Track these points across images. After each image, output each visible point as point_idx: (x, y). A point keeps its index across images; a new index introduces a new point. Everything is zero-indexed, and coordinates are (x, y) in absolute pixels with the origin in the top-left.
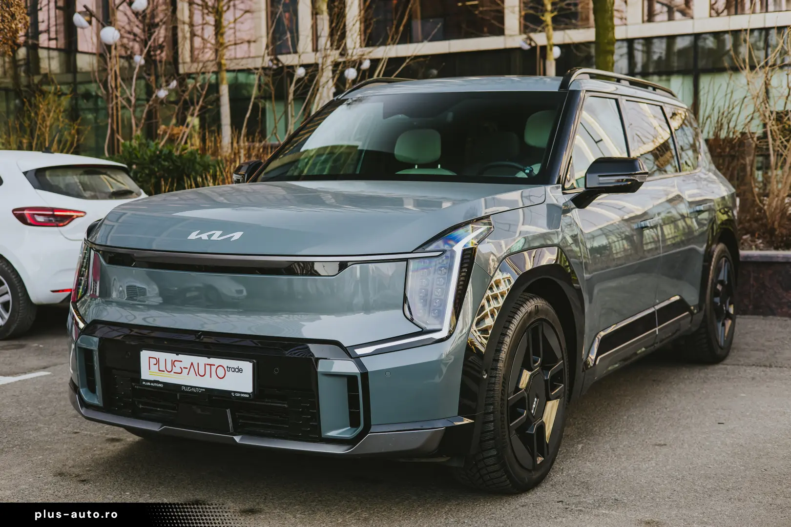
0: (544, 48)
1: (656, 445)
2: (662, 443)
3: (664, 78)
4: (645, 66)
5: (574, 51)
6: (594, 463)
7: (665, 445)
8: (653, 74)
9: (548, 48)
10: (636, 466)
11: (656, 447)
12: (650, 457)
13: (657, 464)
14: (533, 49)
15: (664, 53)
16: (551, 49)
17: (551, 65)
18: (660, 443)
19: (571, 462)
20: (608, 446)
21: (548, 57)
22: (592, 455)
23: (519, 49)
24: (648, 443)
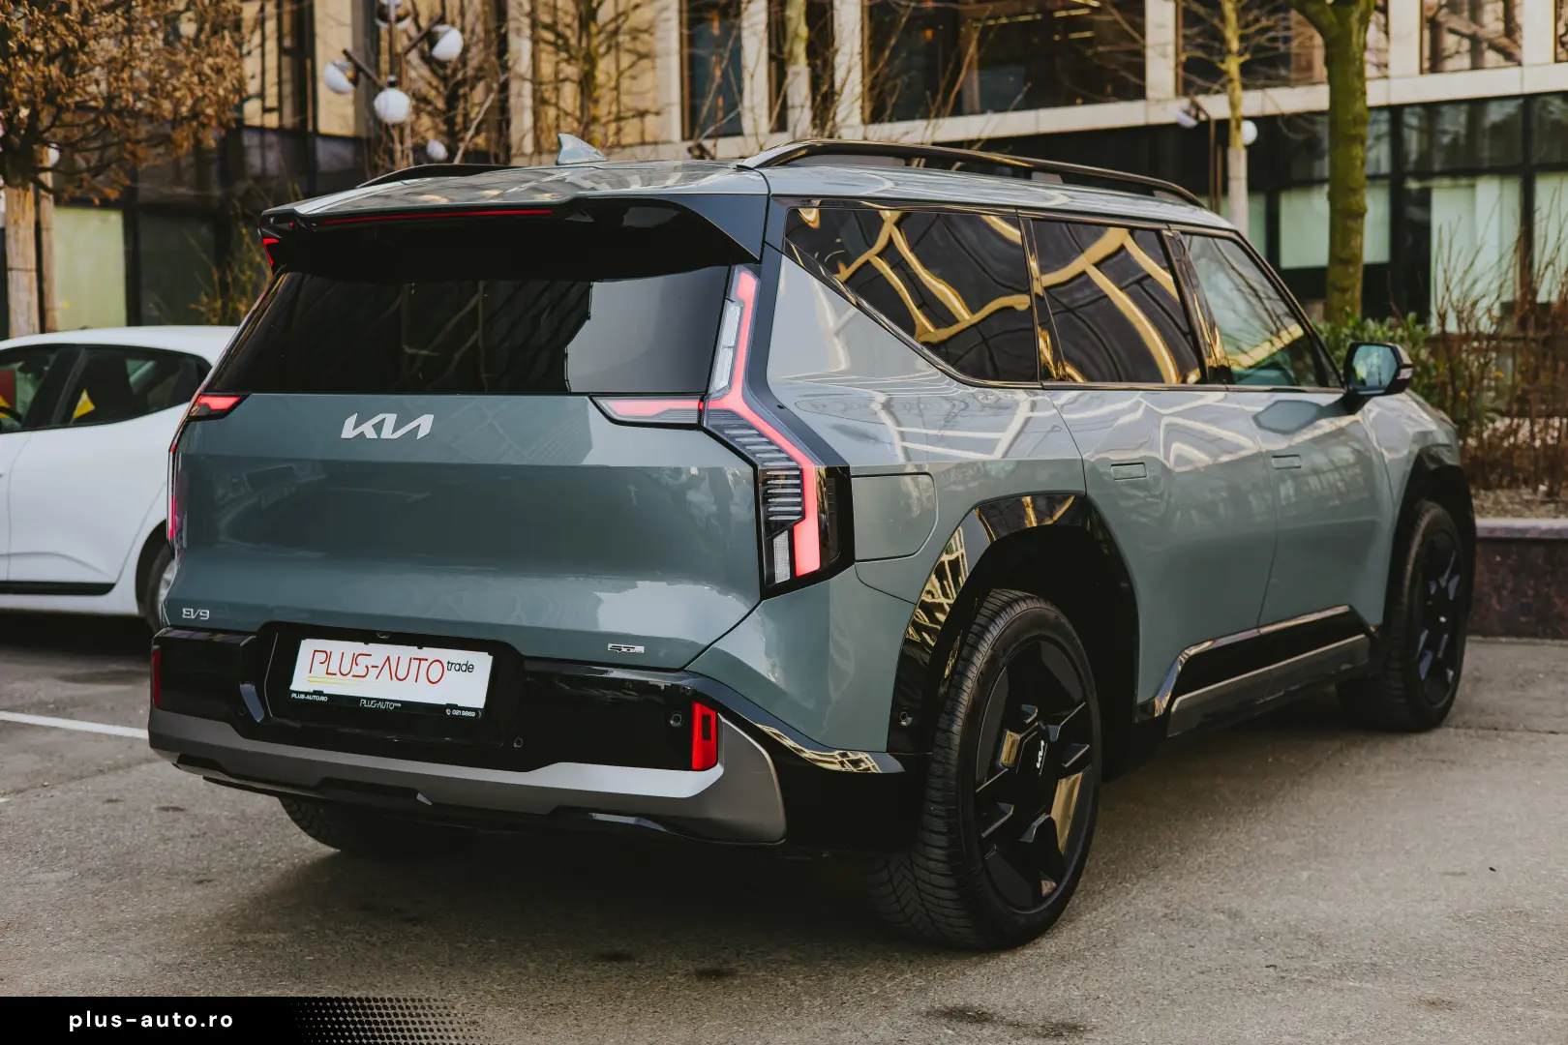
0: (1223, 125)
1: (1447, 873)
2: (1459, 870)
3: (1464, 182)
4: (1425, 157)
5: (1285, 130)
6: (1333, 902)
7: (1464, 874)
8: (1443, 174)
9: (1233, 124)
10: (1410, 909)
11: (1448, 877)
12: (1437, 893)
13: (1448, 906)
14: (1203, 126)
15: (1462, 131)
16: (1238, 127)
17: (1238, 158)
18: (1455, 870)
19: (1288, 900)
20: (1357, 875)
21: (1232, 141)
22: (1328, 888)
23: (1175, 127)
24: (1432, 869)
